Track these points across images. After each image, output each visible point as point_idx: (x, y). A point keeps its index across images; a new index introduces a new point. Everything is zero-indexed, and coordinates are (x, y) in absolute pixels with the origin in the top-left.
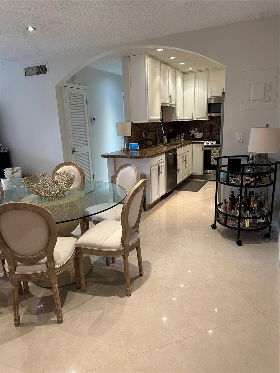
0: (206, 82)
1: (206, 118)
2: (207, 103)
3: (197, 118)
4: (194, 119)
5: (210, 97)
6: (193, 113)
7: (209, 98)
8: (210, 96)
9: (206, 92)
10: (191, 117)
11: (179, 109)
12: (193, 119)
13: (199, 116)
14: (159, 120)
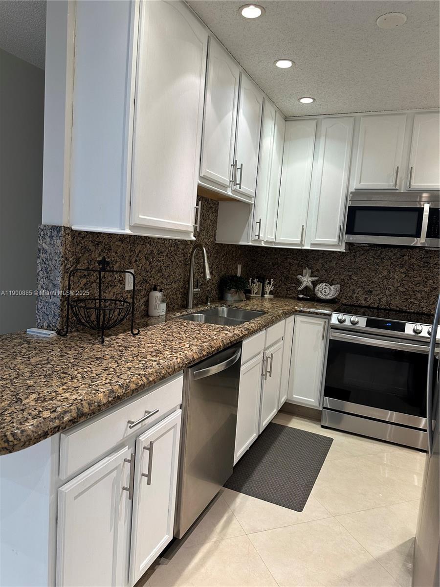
0: (347, 148)
1: (338, 246)
2: (343, 207)
3: (312, 245)
4: (304, 246)
5: (355, 189)
6: (303, 229)
7: (351, 193)
8: (354, 185)
9: (344, 175)
10: (297, 240)
11: (263, 211)
12: (301, 244)
13: (318, 240)
14: (187, 233)
